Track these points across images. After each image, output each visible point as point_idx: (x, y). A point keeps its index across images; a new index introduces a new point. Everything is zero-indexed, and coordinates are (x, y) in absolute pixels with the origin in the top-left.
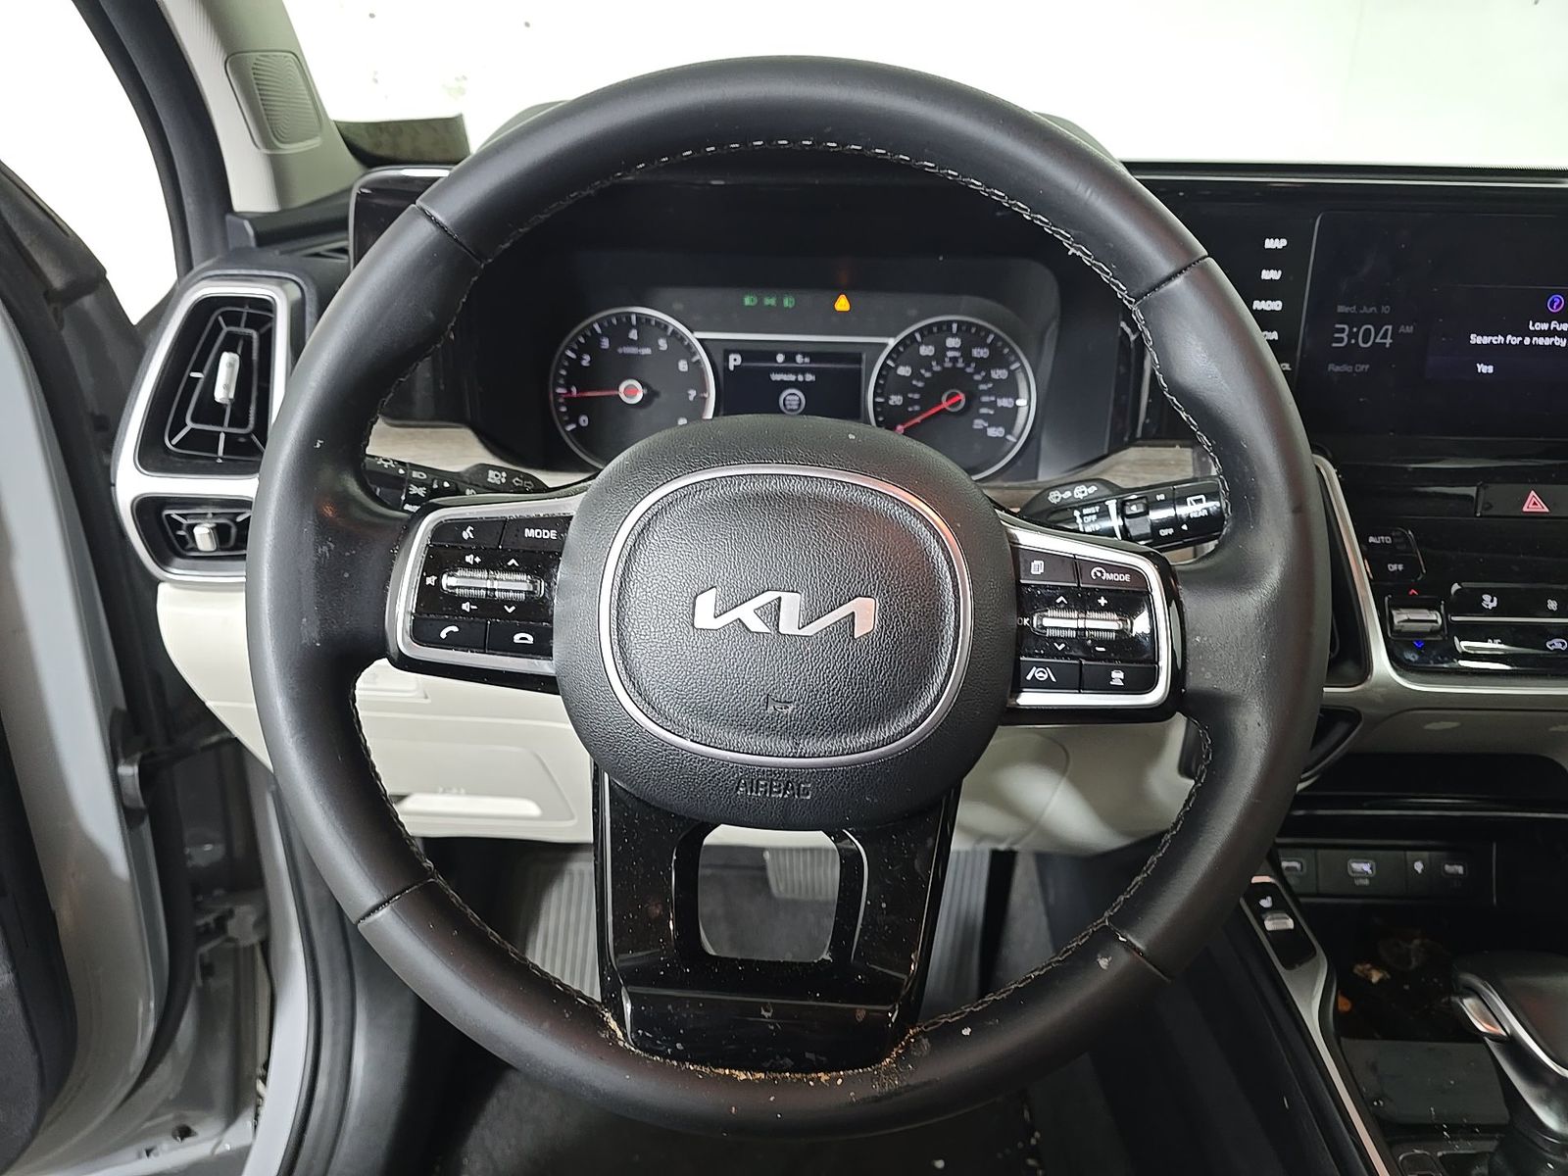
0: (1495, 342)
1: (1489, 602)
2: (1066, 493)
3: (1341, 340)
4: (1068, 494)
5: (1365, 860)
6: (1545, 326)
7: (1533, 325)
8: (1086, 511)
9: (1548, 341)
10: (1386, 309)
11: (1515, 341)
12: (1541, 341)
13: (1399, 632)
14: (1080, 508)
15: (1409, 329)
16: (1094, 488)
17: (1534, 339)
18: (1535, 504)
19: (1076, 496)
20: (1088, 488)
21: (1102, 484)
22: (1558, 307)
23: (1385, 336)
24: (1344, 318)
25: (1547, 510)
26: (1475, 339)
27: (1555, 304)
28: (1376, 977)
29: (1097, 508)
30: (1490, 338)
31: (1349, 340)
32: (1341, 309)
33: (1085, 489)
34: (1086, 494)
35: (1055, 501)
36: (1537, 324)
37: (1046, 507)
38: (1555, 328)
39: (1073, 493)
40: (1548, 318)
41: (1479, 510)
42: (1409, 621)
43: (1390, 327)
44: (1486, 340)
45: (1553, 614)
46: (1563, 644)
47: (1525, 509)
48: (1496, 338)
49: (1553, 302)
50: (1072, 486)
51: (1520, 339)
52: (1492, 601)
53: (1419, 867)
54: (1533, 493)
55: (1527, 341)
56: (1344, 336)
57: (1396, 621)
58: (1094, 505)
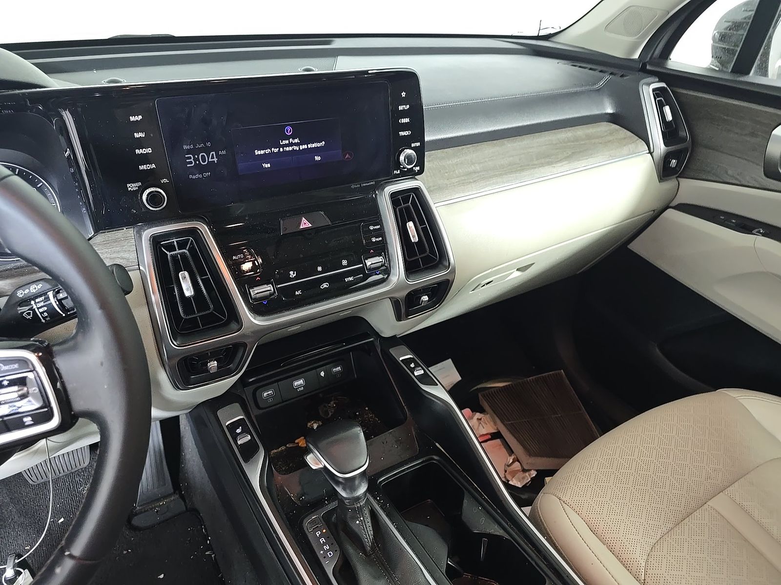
0: (266, 153)
1: (292, 274)
2: (26, 291)
3: (191, 163)
4: (27, 291)
5: (299, 379)
6: (287, 142)
7: (282, 142)
8: (37, 300)
9: (291, 148)
10: (209, 144)
11: (276, 150)
12: (287, 149)
13: (254, 299)
14: (34, 299)
15: (224, 152)
16: (41, 285)
17: (285, 148)
18: (305, 224)
19: (32, 291)
20: (37, 286)
21: (45, 281)
22: (290, 132)
23: (213, 158)
24: (189, 152)
25: (310, 225)
26: (257, 152)
27: (289, 131)
28: (315, 426)
29: (43, 297)
30: (264, 151)
31: (195, 163)
32: (185, 147)
33: (36, 286)
34: (37, 289)
35: (21, 296)
36: (283, 141)
37: (18, 300)
38: (292, 142)
39: (29, 290)
40: (288, 138)
41: (281, 232)
42: (257, 293)
43: (214, 153)
44: (262, 152)
45: (321, 273)
46: (327, 285)
47: (301, 227)
48: (267, 150)
49: (287, 130)
50: (28, 286)
51: (278, 149)
52: (294, 274)
53: (322, 374)
54: (304, 219)
55: (281, 150)
56: (192, 160)
57: (252, 294)
58: (40, 296)
